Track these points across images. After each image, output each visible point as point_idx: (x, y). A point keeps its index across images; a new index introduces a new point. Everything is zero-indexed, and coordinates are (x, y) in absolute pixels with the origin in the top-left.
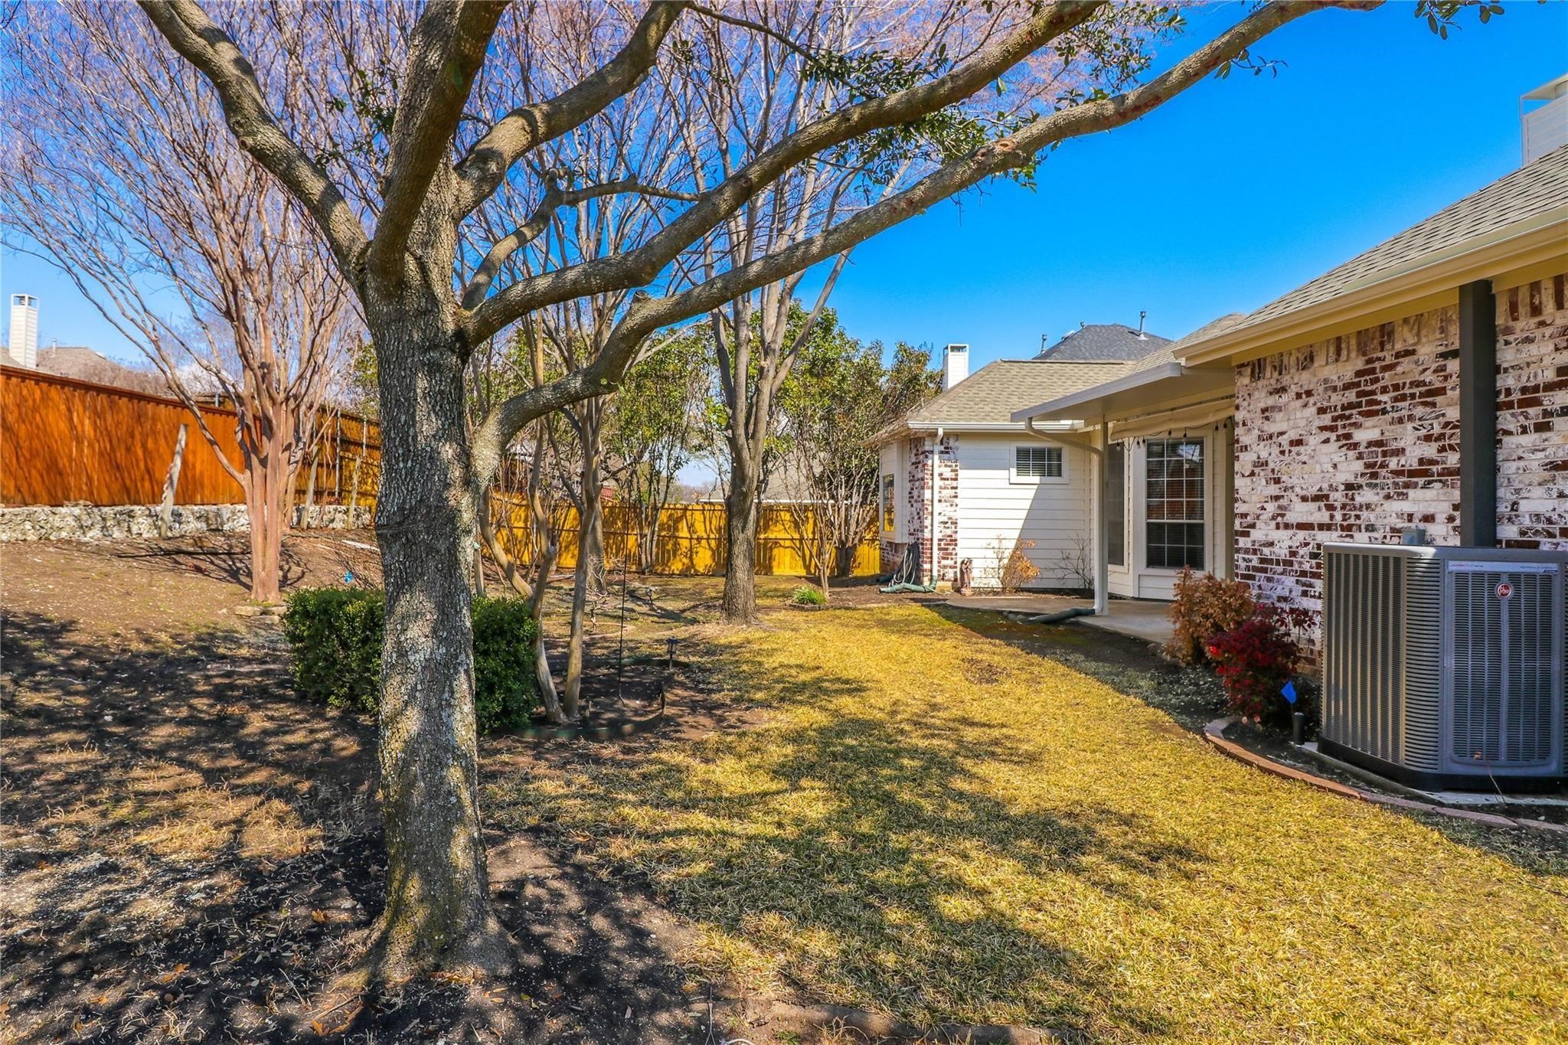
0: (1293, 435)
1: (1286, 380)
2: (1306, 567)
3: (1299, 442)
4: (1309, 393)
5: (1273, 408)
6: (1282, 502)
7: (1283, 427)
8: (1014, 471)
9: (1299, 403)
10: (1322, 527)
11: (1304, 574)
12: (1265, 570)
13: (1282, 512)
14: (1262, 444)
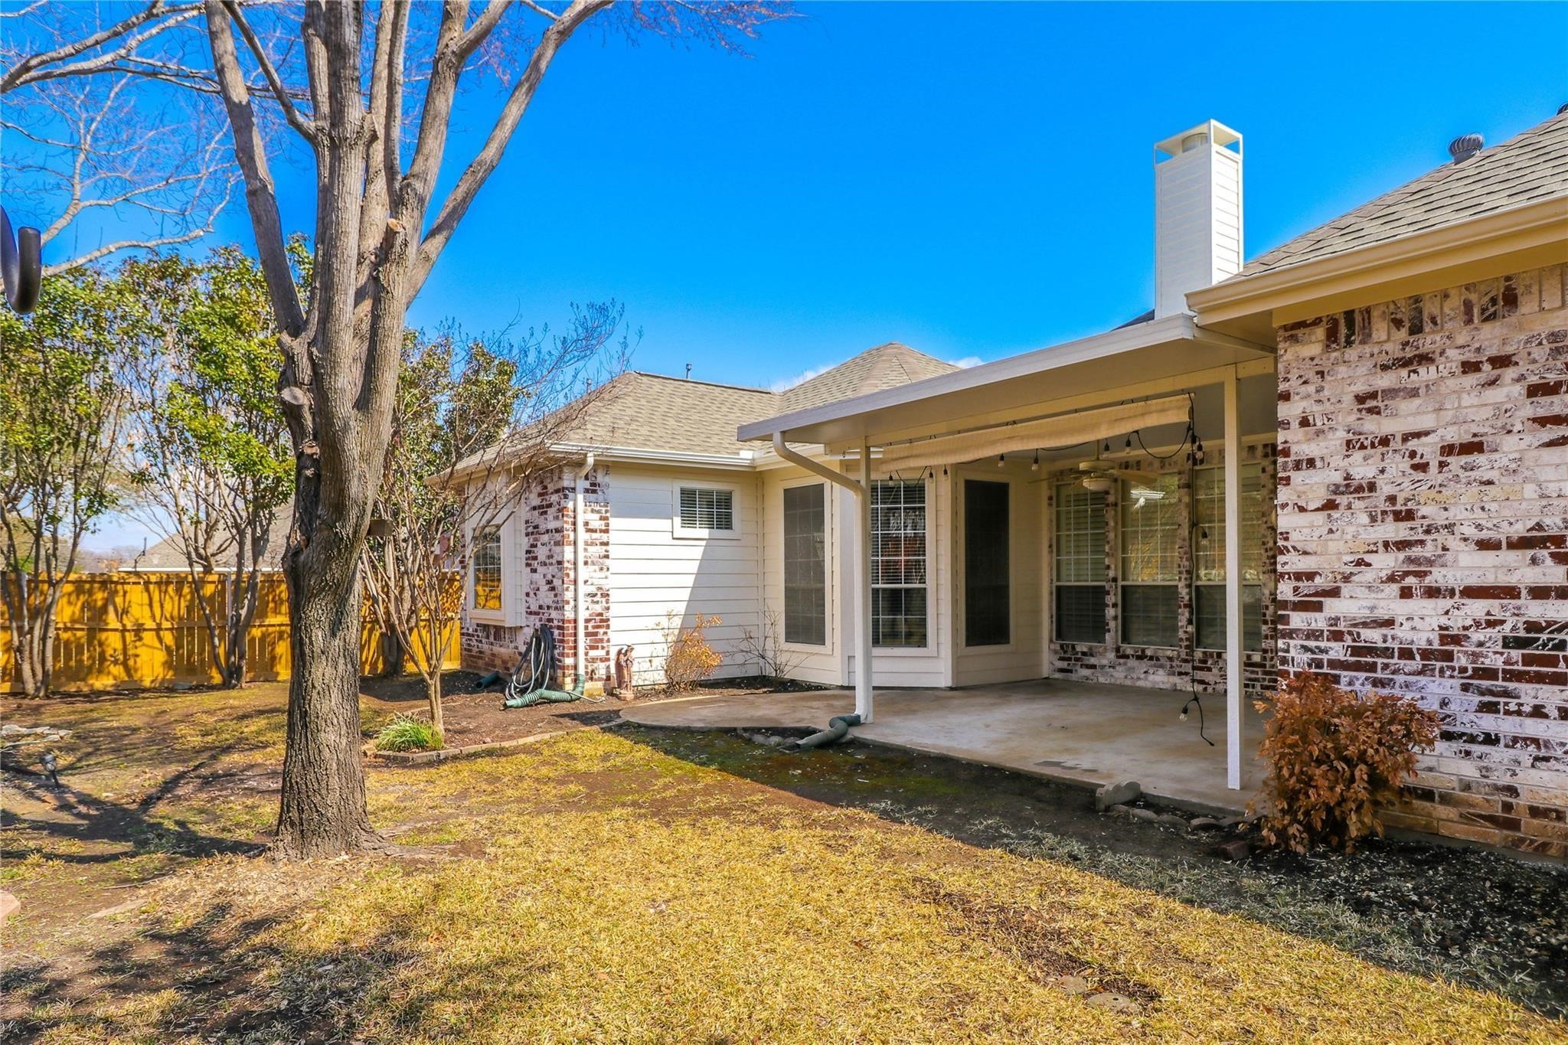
0: (1455, 435)
1: (1429, 341)
2: (1498, 663)
3: (1473, 447)
4: (1502, 362)
5: (1391, 393)
6: (1416, 551)
7: (1425, 422)
8: (678, 520)
9: (1472, 379)
10: (1539, 593)
11: (1490, 674)
12: (1372, 667)
13: (1420, 568)
14: (1358, 456)
